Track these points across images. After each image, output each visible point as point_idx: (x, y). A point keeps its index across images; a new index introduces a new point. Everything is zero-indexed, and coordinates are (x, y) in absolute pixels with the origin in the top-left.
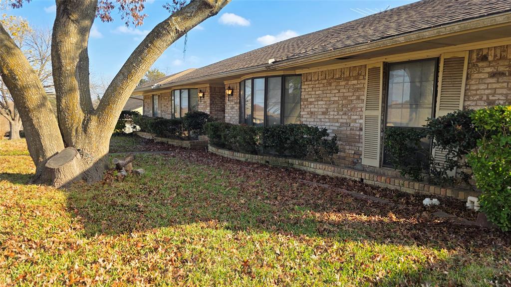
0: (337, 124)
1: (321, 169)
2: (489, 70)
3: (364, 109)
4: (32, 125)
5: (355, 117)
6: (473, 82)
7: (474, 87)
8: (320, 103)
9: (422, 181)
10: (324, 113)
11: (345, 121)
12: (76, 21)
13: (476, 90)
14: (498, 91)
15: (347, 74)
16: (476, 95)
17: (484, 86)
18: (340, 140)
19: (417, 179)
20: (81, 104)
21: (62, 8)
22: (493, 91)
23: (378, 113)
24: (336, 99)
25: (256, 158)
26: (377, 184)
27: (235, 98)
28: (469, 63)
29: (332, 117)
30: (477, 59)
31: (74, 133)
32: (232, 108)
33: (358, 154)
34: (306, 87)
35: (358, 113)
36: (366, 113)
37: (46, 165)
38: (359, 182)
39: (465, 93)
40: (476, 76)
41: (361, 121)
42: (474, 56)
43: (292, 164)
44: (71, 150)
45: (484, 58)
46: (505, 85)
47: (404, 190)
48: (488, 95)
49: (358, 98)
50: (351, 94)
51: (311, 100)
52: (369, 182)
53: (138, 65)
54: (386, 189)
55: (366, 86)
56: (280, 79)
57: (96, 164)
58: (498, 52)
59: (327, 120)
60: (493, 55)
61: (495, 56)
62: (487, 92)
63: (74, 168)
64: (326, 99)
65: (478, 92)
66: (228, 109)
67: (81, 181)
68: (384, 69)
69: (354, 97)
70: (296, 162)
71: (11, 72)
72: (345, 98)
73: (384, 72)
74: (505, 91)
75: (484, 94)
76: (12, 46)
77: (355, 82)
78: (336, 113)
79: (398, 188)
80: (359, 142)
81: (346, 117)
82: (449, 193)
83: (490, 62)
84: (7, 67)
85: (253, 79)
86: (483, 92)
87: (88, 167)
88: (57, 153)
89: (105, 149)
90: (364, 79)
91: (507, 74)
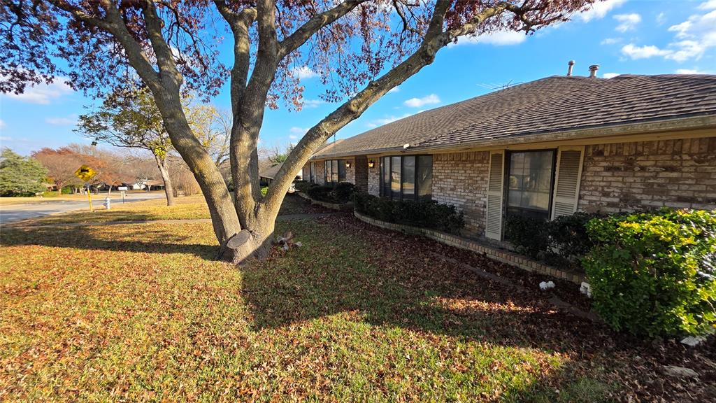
0: (464, 200)
1: (449, 240)
2: (605, 164)
3: (487, 189)
4: (217, 213)
5: (480, 195)
6: (589, 174)
7: (590, 179)
8: (448, 180)
9: (539, 260)
10: (452, 189)
11: (470, 198)
12: (248, 129)
13: (592, 181)
14: (613, 184)
15: (472, 157)
16: (592, 185)
17: (600, 179)
18: (466, 214)
19: (534, 258)
20: (252, 194)
21: (237, 119)
22: (608, 184)
23: (500, 194)
24: (463, 178)
25: (394, 226)
26: (500, 259)
27: (376, 170)
28: (585, 157)
29: (459, 193)
30: (593, 153)
31: (248, 217)
32: (374, 178)
33: (482, 227)
34: (435, 165)
35: (482, 192)
36: (489, 193)
37: (228, 245)
38: (483, 256)
39: (581, 183)
40: (591, 168)
41: (485, 199)
42: (591, 151)
43: (425, 233)
44: (246, 231)
45: (600, 153)
46: (621, 179)
47: (523, 267)
48: (603, 187)
49: (482, 179)
50: (476, 175)
51: (441, 177)
52: (492, 257)
53: (295, 162)
54: (506, 266)
55: (490, 170)
56: (414, 157)
57: (264, 242)
58: (614, 149)
59: (455, 196)
60: (609, 150)
61: (611, 152)
62: (602, 184)
63: (247, 249)
64: (454, 178)
65: (594, 183)
66: (370, 179)
67: (254, 258)
68: (506, 156)
69: (479, 178)
70: (428, 232)
71: (201, 171)
72: (471, 178)
73: (505, 159)
74: (620, 185)
75: (600, 186)
76: (201, 151)
77: (480, 165)
78: (462, 191)
79: (517, 265)
80: (483, 218)
81: (472, 195)
82: (564, 276)
83: (605, 157)
84: (198, 167)
85: (391, 157)
86: (598, 184)
87: (259, 246)
88: (236, 234)
89: (271, 229)
90: (488, 163)
91: (623, 169)
